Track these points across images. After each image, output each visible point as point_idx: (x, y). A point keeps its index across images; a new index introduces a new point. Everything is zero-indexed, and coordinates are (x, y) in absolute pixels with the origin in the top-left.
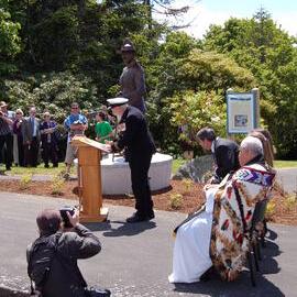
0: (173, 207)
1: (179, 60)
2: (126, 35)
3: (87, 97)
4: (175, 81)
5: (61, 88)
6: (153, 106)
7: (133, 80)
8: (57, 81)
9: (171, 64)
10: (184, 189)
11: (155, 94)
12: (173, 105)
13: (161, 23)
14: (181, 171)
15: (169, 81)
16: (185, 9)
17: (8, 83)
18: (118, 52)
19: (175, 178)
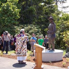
0: (63, 66)
1: (66, 22)
2: (50, 14)
3: (38, 32)
4: (64, 28)
5: (31, 29)
6: (57, 35)
7: (53, 28)
8: (30, 27)
9: (63, 23)
10: (67, 61)
11: (58, 32)
12: (64, 35)
13: (60, 11)
14: (66, 55)
15: (63, 28)
16: (67, 7)
17: (15, 27)
18: (48, 19)
19: (64, 57)
